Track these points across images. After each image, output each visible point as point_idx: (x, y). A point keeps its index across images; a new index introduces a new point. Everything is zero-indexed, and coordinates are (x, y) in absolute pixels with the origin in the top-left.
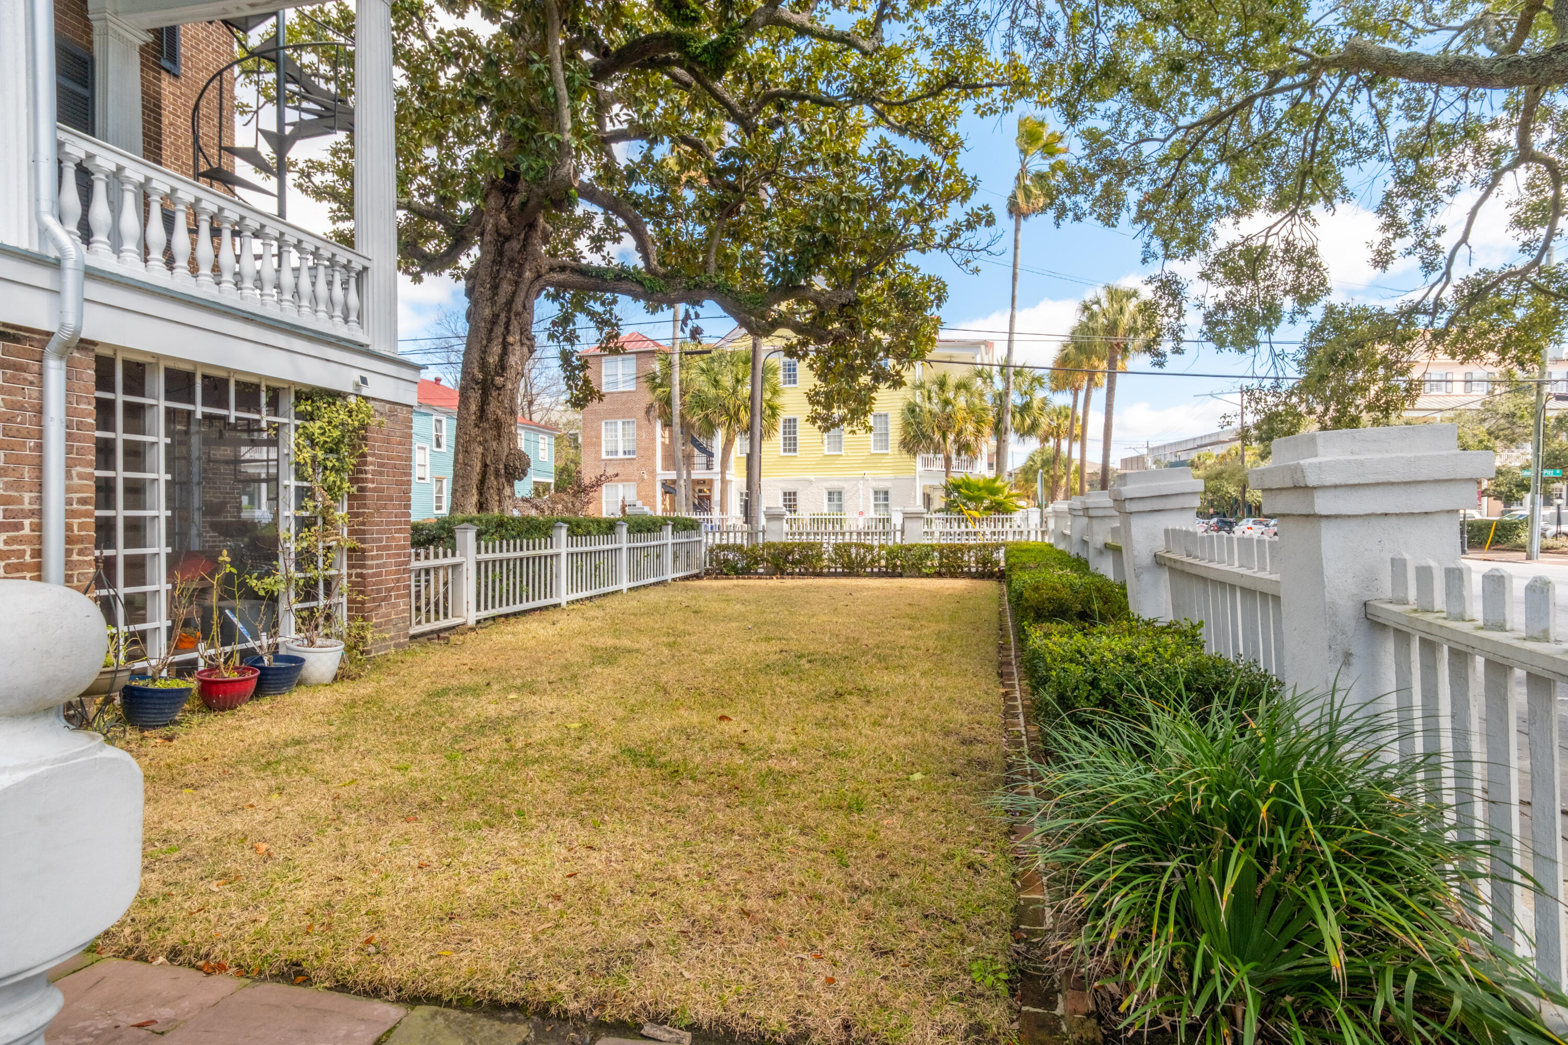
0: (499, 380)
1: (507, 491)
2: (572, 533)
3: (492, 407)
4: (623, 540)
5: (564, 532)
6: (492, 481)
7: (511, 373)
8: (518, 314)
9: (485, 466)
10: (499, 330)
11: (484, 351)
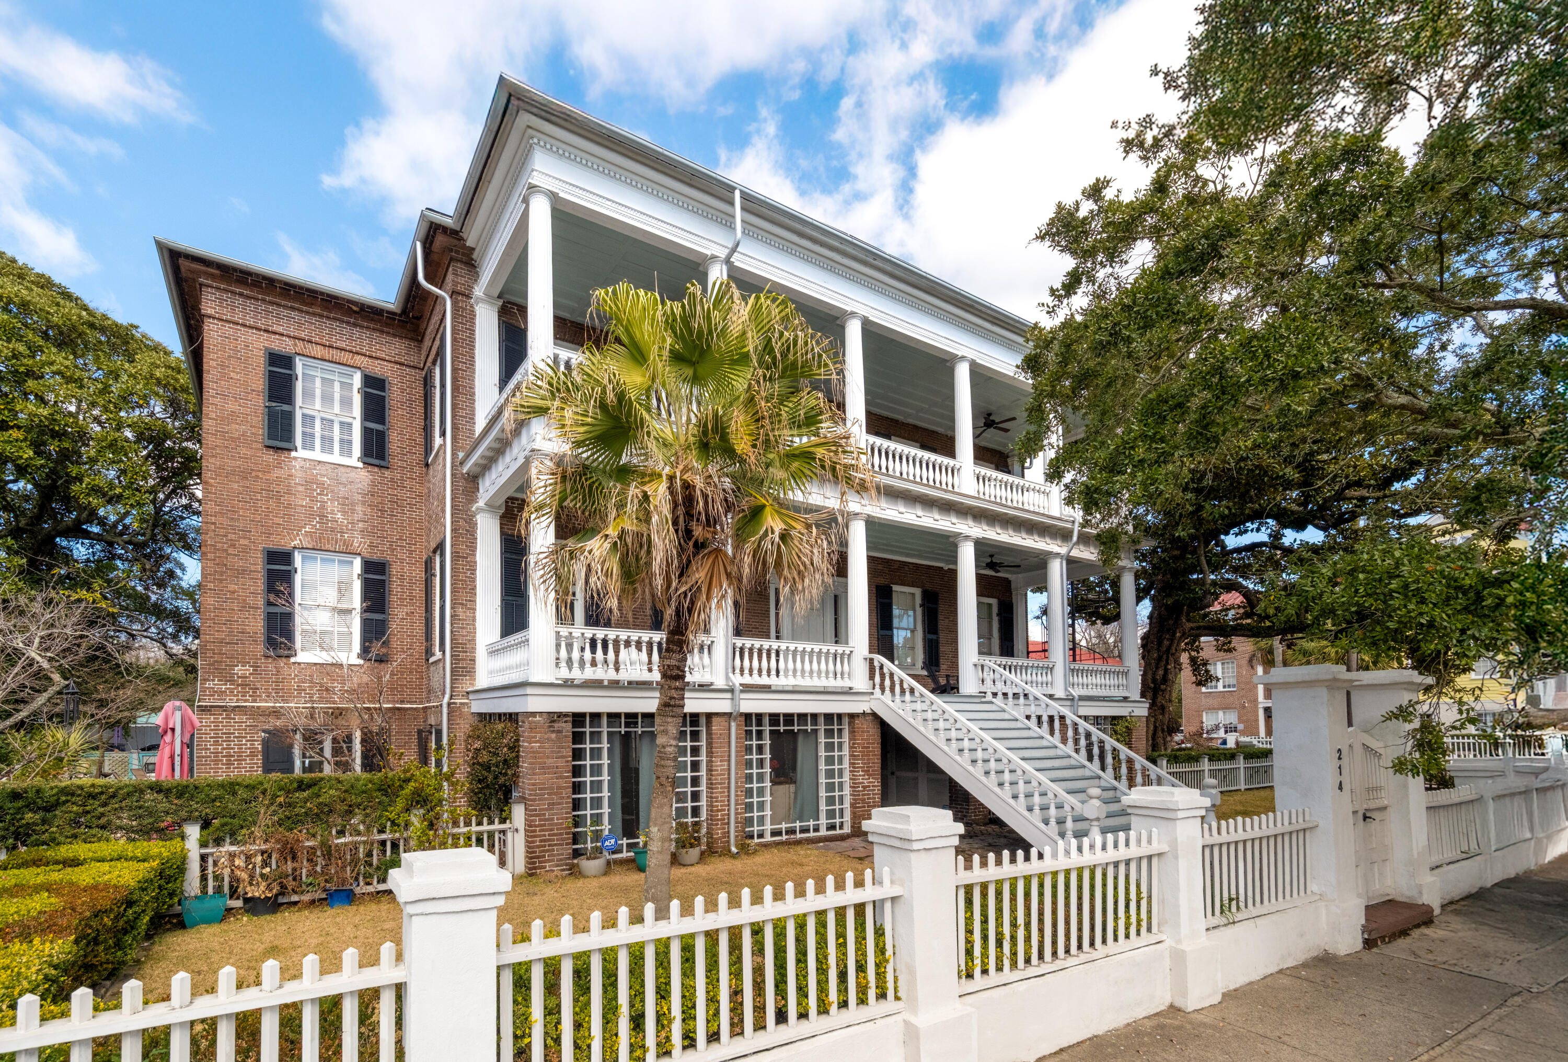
0: (1163, 687)
1: (1169, 738)
2: (1210, 760)
3: (1159, 699)
4: (1241, 763)
5: (1206, 760)
6: (1160, 734)
7: (1169, 683)
8: (1173, 654)
9: (1155, 727)
10: (1163, 663)
11: (1154, 674)
